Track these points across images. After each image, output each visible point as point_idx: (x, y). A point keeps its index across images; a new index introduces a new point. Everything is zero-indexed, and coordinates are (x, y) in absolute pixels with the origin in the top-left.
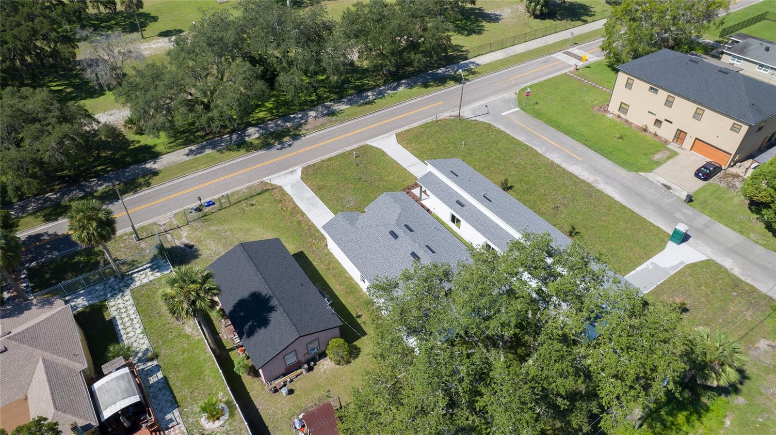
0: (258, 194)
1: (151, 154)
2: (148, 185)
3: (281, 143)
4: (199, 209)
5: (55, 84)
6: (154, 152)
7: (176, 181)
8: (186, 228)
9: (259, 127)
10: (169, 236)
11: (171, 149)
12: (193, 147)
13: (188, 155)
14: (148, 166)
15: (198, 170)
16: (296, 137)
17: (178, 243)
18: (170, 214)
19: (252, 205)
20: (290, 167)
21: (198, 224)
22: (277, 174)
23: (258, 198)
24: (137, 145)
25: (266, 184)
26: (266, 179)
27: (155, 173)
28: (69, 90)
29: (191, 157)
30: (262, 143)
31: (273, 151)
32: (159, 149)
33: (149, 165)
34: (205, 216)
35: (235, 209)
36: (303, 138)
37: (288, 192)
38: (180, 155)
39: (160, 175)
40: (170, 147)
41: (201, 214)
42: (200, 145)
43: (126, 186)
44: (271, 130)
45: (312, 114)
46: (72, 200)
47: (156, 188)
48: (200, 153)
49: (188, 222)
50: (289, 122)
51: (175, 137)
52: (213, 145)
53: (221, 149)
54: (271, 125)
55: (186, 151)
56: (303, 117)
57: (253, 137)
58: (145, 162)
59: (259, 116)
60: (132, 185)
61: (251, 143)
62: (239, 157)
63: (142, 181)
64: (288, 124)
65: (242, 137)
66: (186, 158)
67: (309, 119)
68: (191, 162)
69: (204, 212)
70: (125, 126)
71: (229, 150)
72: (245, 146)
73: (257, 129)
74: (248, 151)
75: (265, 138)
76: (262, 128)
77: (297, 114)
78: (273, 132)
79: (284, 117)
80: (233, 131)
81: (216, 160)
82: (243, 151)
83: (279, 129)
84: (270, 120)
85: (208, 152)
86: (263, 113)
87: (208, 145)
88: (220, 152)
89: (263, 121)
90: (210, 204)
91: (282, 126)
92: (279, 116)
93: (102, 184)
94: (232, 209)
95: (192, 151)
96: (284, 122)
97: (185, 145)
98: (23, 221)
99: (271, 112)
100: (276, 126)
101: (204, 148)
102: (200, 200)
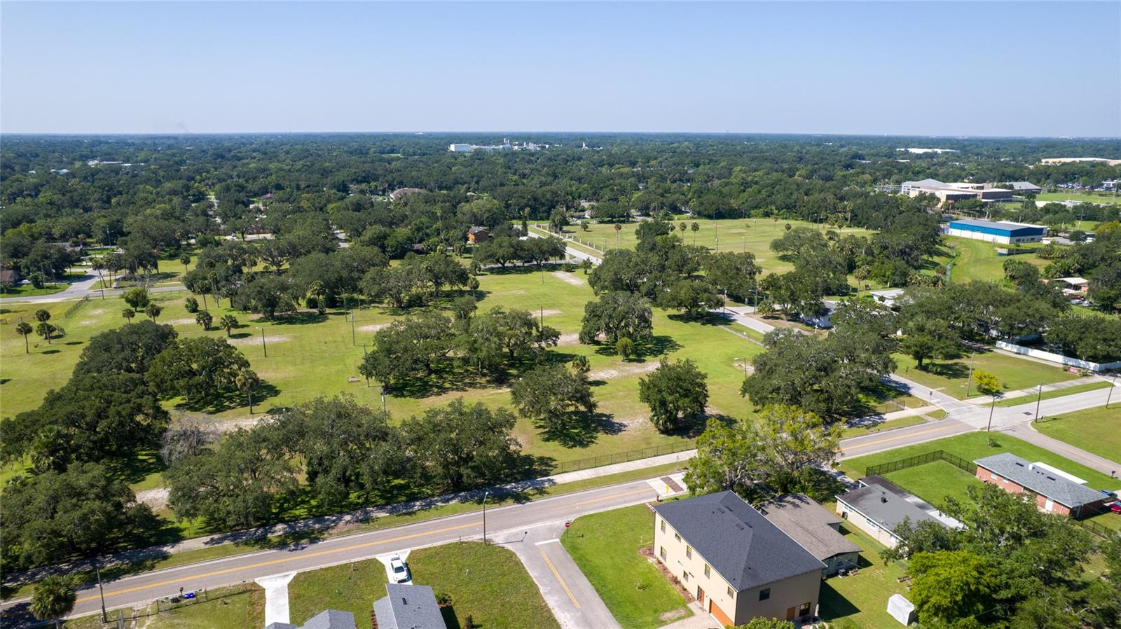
0: (239, 593)
1: (175, 536)
2: (152, 568)
3: (297, 545)
4: (175, 600)
5: (144, 453)
6: (180, 536)
7: (179, 569)
8: (155, 617)
9: (288, 525)
10: (134, 622)
11: (198, 535)
12: (216, 536)
13: (206, 543)
14: (165, 549)
15: (205, 560)
16: (314, 541)
18: (150, 601)
19: (226, 604)
20: (288, 570)
21: (166, 615)
22: (271, 576)
23: (236, 598)
24: (170, 527)
25: (254, 584)
26: (257, 580)
27: (165, 557)
28: (151, 461)
29: (208, 546)
30: (279, 542)
31: (285, 552)
32: (185, 533)
33: (167, 549)
34: (178, 607)
35: (208, 606)
36: (320, 543)
37: (267, 596)
38: (198, 544)
39: (170, 560)
40: (197, 533)
41: (174, 605)
42: (223, 535)
43: (132, 566)
44: (297, 529)
45: (348, 518)
46: (78, 573)
47: (157, 572)
48: (219, 543)
49: (159, 611)
50: (319, 523)
51: (208, 523)
52: (234, 537)
53: (239, 542)
54: (301, 524)
55: (208, 539)
56: (336, 519)
57: (276, 534)
58: (165, 544)
59: (297, 512)
60: (138, 567)
61: (270, 540)
62: (250, 552)
63: (149, 563)
64: (317, 526)
65: (266, 532)
66: (203, 546)
67: (341, 523)
68: (205, 551)
69: (179, 604)
70: (168, 506)
71: (246, 544)
72: (262, 542)
73: (285, 526)
74: (262, 548)
75: (286, 537)
76: (290, 526)
77: (333, 515)
78: (297, 532)
79: (319, 518)
80: (263, 525)
81: (227, 553)
82: (257, 547)
83: (306, 529)
84: (304, 519)
85: (227, 543)
86: (302, 510)
87: (231, 536)
88: (237, 545)
89: (296, 519)
90: (190, 596)
91: (310, 527)
92: (315, 516)
93: (113, 561)
94: (206, 605)
95: (212, 540)
96: (315, 523)
97: (211, 532)
98: (24, 588)
99: (310, 511)
100: (305, 526)
101: (225, 538)
102: (181, 591)
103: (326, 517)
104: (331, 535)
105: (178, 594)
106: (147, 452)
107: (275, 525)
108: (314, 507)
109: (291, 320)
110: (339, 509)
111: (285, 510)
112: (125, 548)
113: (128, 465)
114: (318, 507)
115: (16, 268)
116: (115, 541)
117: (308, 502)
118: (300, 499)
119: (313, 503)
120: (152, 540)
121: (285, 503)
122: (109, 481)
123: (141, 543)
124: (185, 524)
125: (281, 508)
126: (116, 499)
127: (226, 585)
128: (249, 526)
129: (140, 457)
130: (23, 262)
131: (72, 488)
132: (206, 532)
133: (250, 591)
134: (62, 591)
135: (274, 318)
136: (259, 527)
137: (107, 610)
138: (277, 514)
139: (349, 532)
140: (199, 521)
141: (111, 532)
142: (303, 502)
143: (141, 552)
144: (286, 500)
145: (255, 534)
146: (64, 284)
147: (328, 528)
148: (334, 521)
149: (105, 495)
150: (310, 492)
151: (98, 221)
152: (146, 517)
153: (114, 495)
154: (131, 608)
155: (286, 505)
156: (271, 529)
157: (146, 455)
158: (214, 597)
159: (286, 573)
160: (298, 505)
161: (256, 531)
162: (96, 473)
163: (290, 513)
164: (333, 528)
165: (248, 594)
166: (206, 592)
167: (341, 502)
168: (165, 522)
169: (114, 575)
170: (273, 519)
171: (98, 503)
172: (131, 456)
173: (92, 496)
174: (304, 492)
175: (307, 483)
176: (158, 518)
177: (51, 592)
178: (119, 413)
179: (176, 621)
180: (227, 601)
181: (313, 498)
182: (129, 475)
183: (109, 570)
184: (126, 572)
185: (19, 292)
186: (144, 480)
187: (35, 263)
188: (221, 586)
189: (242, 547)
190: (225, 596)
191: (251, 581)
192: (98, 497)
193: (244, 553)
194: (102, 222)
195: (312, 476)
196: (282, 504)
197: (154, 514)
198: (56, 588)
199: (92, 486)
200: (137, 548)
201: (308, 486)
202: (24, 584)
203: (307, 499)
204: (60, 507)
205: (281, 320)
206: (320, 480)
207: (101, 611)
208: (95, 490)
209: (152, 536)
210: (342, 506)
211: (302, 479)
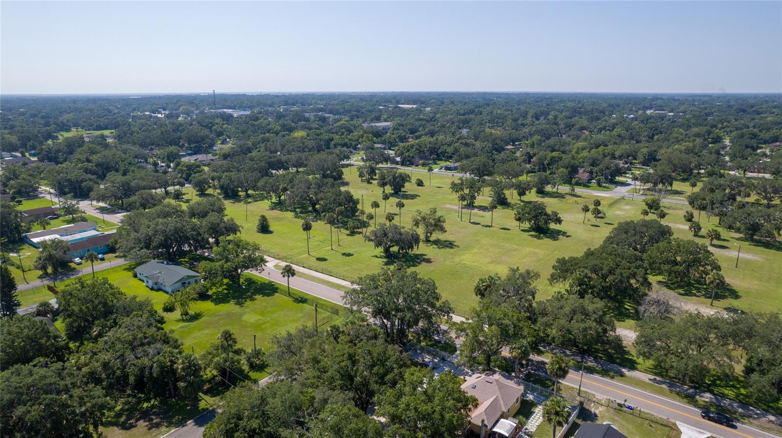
0: (662, 425)
1: (632, 365)
2: (612, 377)
4: (619, 405)
5: (629, 304)
6: (635, 366)
7: (628, 387)
8: (605, 408)
9: (716, 397)
10: (593, 404)
11: (646, 371)
12: (658, 378)
13: (650, 380)
14: (623, 370)
15: (645, 390)
17: (593, 410)
18: (605, 397)
19: (651, 426)
20: (704, 429)
21: (612, 411)
22: (689, 426)
23: (659, 427)
24: (630, 357)
25: (675, 424)
26: (678, 423)
27: (622, 375)
28: (632, 311)
29: (650, 382)
30: (704, 406)
32: (639, 366)
33: (624, 370)
34: (620, 410)
35: (639, 421)
38: (646, 377)
39: (624, 378)
40: (646, 370)
41: (619, 407)
42: (664, 380)
43: (602, 370)
44: (722, 404)
45: (772, 418)
46: (573, 359)
47: (614, 382)
48: (659, 384)
49: (608, 406)
50: (743, 409)
51: (655, 367)
52: (671, 385)
53: (673, 391)
54: (726, 402)
55: (653, 377)
56: (761, 414)
57: (704, 399)
58: (624, 367)
59: (726, 392)
60: (605, 373)
61: (697, 401)
62: (679, 401)
63: (612, 374)
64: (740, 410)
65: (696, 394)
66: (647, 381)
67: (764, 419)
68: (648, 384)
69: (622, 408)
70: (633, 344)
71: (678, 394)
72: (690, 399)
73: (713, 397)
74: (689, 403)
75: (711, 405)
76: (717, 399)
77: (758, 409)
78: (722, 406)
79: (744, 405)
80: (695, 388)
81: (661, 392)
82: (685, 400)
83: (729, 408)
84: (730, 399)
85: (664, 386)
86: (730, 392)
87: (668, 383)
88: (671, 391)
89: (724, 396)
90: (629, 407)
91: (734, 408)
92: (740, 402)
93: (592, 362)
94: (638, 419)
95: (655, 379)
96: (739, 407)
97: (656, 374)
98: (547, 354)
99: (738, 396)
100: (729, 405)
101: (664, 383)
102: (625, 401)
103: (751, 408)
104: (750, 423)
105: (623, 402)
106: (631, 305)
107: (704, 392)
108: (742, 394)
109: (767, 245)
110: (765, 407)
111: (717, 386)
112: (601, 358)
113: (618, 308)
114: (746, 396)
115: (591, 172)
116: (597, 351)
117: (738, 388)
118: (731, 383)
119: (743, 391)
120: (618, 361)
121: (718, 380)
122: (605, 313)
123: (611, 359)
124: (640, 360)
125: (714, 382)
126: (605, 326)
127: (655, 414)
128: (684, 383)
129: (626, 306)
130: (595, 169)
131: (584, 309)
132: (652, 372)
133: (670, 427)
134: (563, 365)
135: (752, 240)
136: (691, 387)
137: (581, 388)
138: (709, 385)
139: (769, 430)
140: (650, 363)
141: (597, 344)
142: (734, 386)
143: (609, 365)
144: (719, 378)
145: (687, 390)
146: (613, 186)
147: (750, 416)
148: (757, 414)
149: (600, 321)
150: (742, 382)
151: (642, 150)
152: (618, 345)
153: (604, 323)
154: (594, 395)
155: (718, 382)
156: (700, 393)
157: (630, 306)
158: (644, 417)
159: (702, 431)
160: (729, 387)
161: (688, 389)
162: (599, 305)
163: (720, 390)
164: (754, 418)
165: (668, 429)
166: (640, 411)
167: (769, 402)
168: (628, 353)
169: (590, 370)
170: (704, 387)
171: (595, 324)
172: (621, 303)
173: (593, 319)
174: (737, 379)
175: (742, 374)
176: (625, 349)
177: (558, 363)
178: (621, 274)
179: (616, 418)
180: (652, 425)
181: (744, 387)
182: (616, 315)
183: (589, 366)
184: (598, 373)
185: (589, 187)
186: (624, 321)
187: (601, 170)
188: (651, 413)
189: (674, 395)
190: (652, 421)
191: (674, 421)
192: (595, 320)
193: (674, 399)
194: (645, 150)
195: (749, 371)
196: (715, 380)
197: (624, 345)
198: (561, 362)
199: (595, 313)
200: (608, 361)
201: (742, 376)
202: (547, 351)
203: (738, 386)
204: (575, 317)
205: (758, 243)
206: (755, 376)
207: (578, 387)
208: (595, 316)
209: (618, 358)
210: (769, 407)
211: (739, 369)
